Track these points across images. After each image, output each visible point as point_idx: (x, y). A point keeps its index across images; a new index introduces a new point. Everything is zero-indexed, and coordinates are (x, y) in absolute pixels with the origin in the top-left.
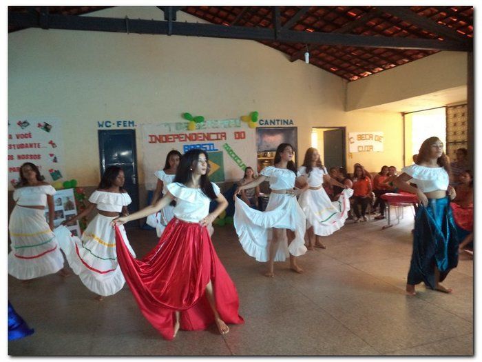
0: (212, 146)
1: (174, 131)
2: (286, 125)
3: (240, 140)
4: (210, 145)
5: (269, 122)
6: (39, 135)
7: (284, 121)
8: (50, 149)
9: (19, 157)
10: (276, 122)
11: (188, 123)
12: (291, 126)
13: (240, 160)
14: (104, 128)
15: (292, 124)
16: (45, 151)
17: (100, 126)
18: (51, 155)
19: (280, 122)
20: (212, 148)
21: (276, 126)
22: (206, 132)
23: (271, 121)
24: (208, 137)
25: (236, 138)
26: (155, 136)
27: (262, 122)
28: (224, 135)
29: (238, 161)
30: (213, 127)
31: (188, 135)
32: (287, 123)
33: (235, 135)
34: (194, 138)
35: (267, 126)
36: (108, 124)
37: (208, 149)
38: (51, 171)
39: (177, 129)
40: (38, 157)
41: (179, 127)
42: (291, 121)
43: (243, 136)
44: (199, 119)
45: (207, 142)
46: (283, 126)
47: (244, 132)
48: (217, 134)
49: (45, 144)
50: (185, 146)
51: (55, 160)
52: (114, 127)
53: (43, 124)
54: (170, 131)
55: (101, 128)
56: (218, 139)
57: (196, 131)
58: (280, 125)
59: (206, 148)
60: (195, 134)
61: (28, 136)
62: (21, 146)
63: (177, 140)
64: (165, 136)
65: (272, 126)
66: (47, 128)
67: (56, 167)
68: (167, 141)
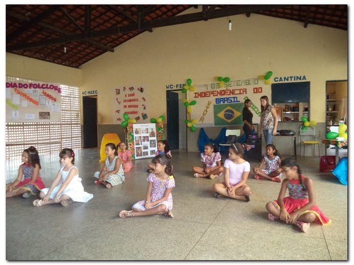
0: (235, 99)
1: (210, 89)
2: (299, 81)
3: (258, 94)
4: (234, 98)
5: (283, 79)
6: (138, 95)
7: (297, 77)
8: (142, 102)
9: (129, 106)
10: (290, 79)
11: (219, 84)
12: (304, 81)
13: (257, 109)
14: (170, 89)
15: (305, 79)
16: (140, 103)
17: (167, 88)
18: (143, 105)
19: (293, 79)
20: (235, 100)
21: (289, 81)
22: (231, 89)
23: (285, 78)
24: (233, 92)
25: (254, 92)
26: (198, 93)
27: (276, 80)
28: (245, 91)
29: (256, 110)
30: (237, 85)
31: (219, 92)
32: (300, 79)
33: (254, 91)
34: (223, 93)
35: (281, 82)
36: (172, 87)
37: (233, 101)
38: (142, 114)
39: (212, 88)
40: (137, 106)
41: (213, 87)
42: (304, 77)
43: (260, 91)
44: (226, 80)
45: (232, 96)
46: (296, 81)
47: (261, 88)
48: (240, 90)
49: (140, 99)
50: (216, 99)
51: (145, 108)
52: (175, 88)
53: (140, 88)
54: (207, 89)
55: (168, 89)
56: (240, 94)
57: (225, 89)
58: (293, 81)
59: (231, 100)
60: (224, 91)
61: (133, 95)
62: (130, 101)
63: (212, 95)
64: (204, 93)
65: (286, 82)
66: (141, 90)
67: (145, 112)
68: (205, 96)
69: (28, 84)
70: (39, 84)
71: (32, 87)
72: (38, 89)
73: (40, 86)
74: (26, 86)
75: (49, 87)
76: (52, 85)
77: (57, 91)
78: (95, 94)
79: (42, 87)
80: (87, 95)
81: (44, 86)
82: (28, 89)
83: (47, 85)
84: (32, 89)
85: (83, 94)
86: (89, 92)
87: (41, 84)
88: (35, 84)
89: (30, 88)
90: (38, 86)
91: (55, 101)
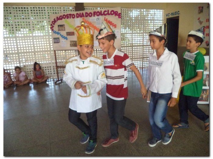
69: (93, 13)
70: (101, 11)
71: (96, 15)
72: (100, 17)
73: (102, 13)
74: (90, 15)
75: (110, 13)
76: (113, 11)
77: (117, 17)
78: (177, 15)
79: (104, 14)
80: (171, 16)
81: (106, 13)
82: (93, 18)
83: (108, 11)
84: (96, 17)
85: (167, 16)
86: (172, 14)
87: (103, 10)
88: (98, 12)
89: (94, 16)
90: (100, 14)
91: (115, 27)
